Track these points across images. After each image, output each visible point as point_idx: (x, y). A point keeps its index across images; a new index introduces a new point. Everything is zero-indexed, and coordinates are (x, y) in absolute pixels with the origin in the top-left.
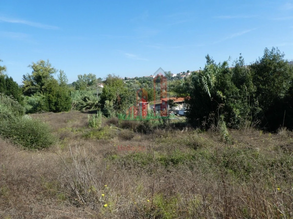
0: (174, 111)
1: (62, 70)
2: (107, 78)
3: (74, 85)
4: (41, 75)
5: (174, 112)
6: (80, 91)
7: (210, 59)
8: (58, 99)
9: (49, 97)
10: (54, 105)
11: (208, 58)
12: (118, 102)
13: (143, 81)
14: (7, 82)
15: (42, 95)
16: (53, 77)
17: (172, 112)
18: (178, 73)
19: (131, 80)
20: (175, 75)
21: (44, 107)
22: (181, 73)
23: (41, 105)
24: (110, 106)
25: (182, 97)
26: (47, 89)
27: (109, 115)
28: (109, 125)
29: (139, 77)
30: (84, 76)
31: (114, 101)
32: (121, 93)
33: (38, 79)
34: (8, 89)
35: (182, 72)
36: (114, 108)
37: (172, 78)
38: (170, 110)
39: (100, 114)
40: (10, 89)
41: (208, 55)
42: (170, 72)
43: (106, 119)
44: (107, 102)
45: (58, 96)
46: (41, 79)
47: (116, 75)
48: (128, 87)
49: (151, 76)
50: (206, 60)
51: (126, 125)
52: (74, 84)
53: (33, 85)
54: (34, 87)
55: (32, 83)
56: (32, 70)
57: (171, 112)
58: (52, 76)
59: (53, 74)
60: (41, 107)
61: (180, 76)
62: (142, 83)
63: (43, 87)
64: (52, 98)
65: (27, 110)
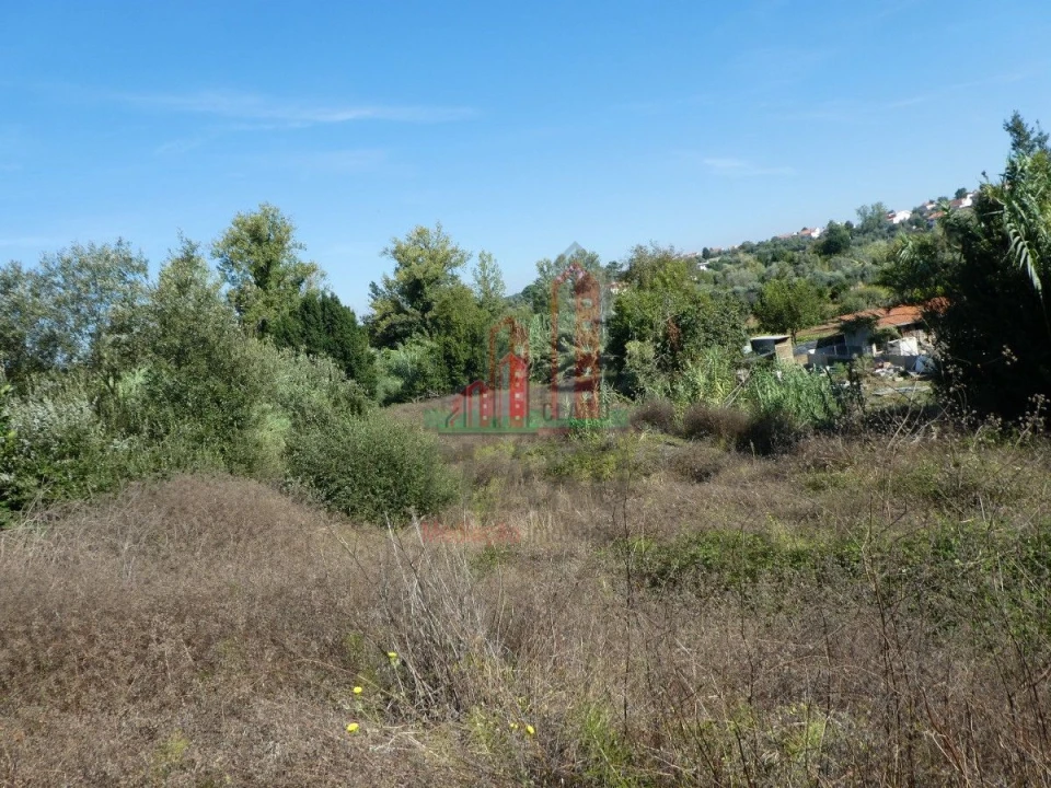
0: (897, 360)
1: (487, 253)
2: (632, 260)
3: (529, 297)
4: (420, 276)
5: (893, 363)
6: (545, 317)
7: (1028, 129)
8: (476, 349)
9: (447, 345)
10: (466, 372)
11: (1016, 128)
12: (672, 344)
13: (773, 253)
14: (323, 310)
15: (427, 343)
16: (459, 279)
17: (888, 365)
18: (918, 205)
19: (728, 258)
20: (903, 215)
21: (434, 379)
22: (931, 202)
23: (425, 373)
24: (644, 362)
25: (911, 302)
26: (439, 321)
27: (642, 391)
28: (639, 431)
29: (756, 243)
30: (557, 264)
31: (656, 340)
32: (681, 311)
33: (414, 289)
34: (329, 332)
35: (936, 199)
36: (659, 366)
37: (893, 229)
38: (876, 360)
39: (606, 392)
40: (334, 330)
41: (1016, 118)
42: (879, 206)
43: (630, 409)
44: (633, 347)
45: (475, 340)
46: (422, 288)
47: (664, 246)
48: (716, 283)
49: (805, 232)
50: (1009, 139)
51: (700, 428)
52: (528, 293)
53: (400, 310)
54: (403, 317)
55: (396, 304)
56: (394, 263)
57: (882, 367)
58: (454, 278)
59: (458, 268)
60: (426, 381)
61: (925, 218)
62: (767, 264)
63: (429, 315)
64: (456, 349)
65: (387, 392)
